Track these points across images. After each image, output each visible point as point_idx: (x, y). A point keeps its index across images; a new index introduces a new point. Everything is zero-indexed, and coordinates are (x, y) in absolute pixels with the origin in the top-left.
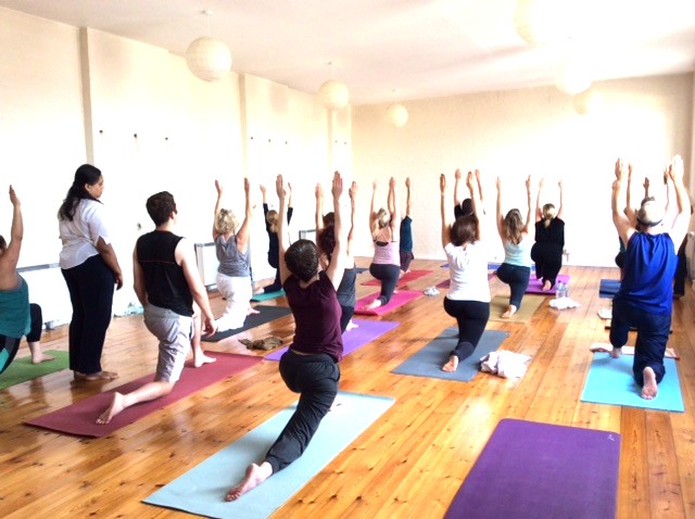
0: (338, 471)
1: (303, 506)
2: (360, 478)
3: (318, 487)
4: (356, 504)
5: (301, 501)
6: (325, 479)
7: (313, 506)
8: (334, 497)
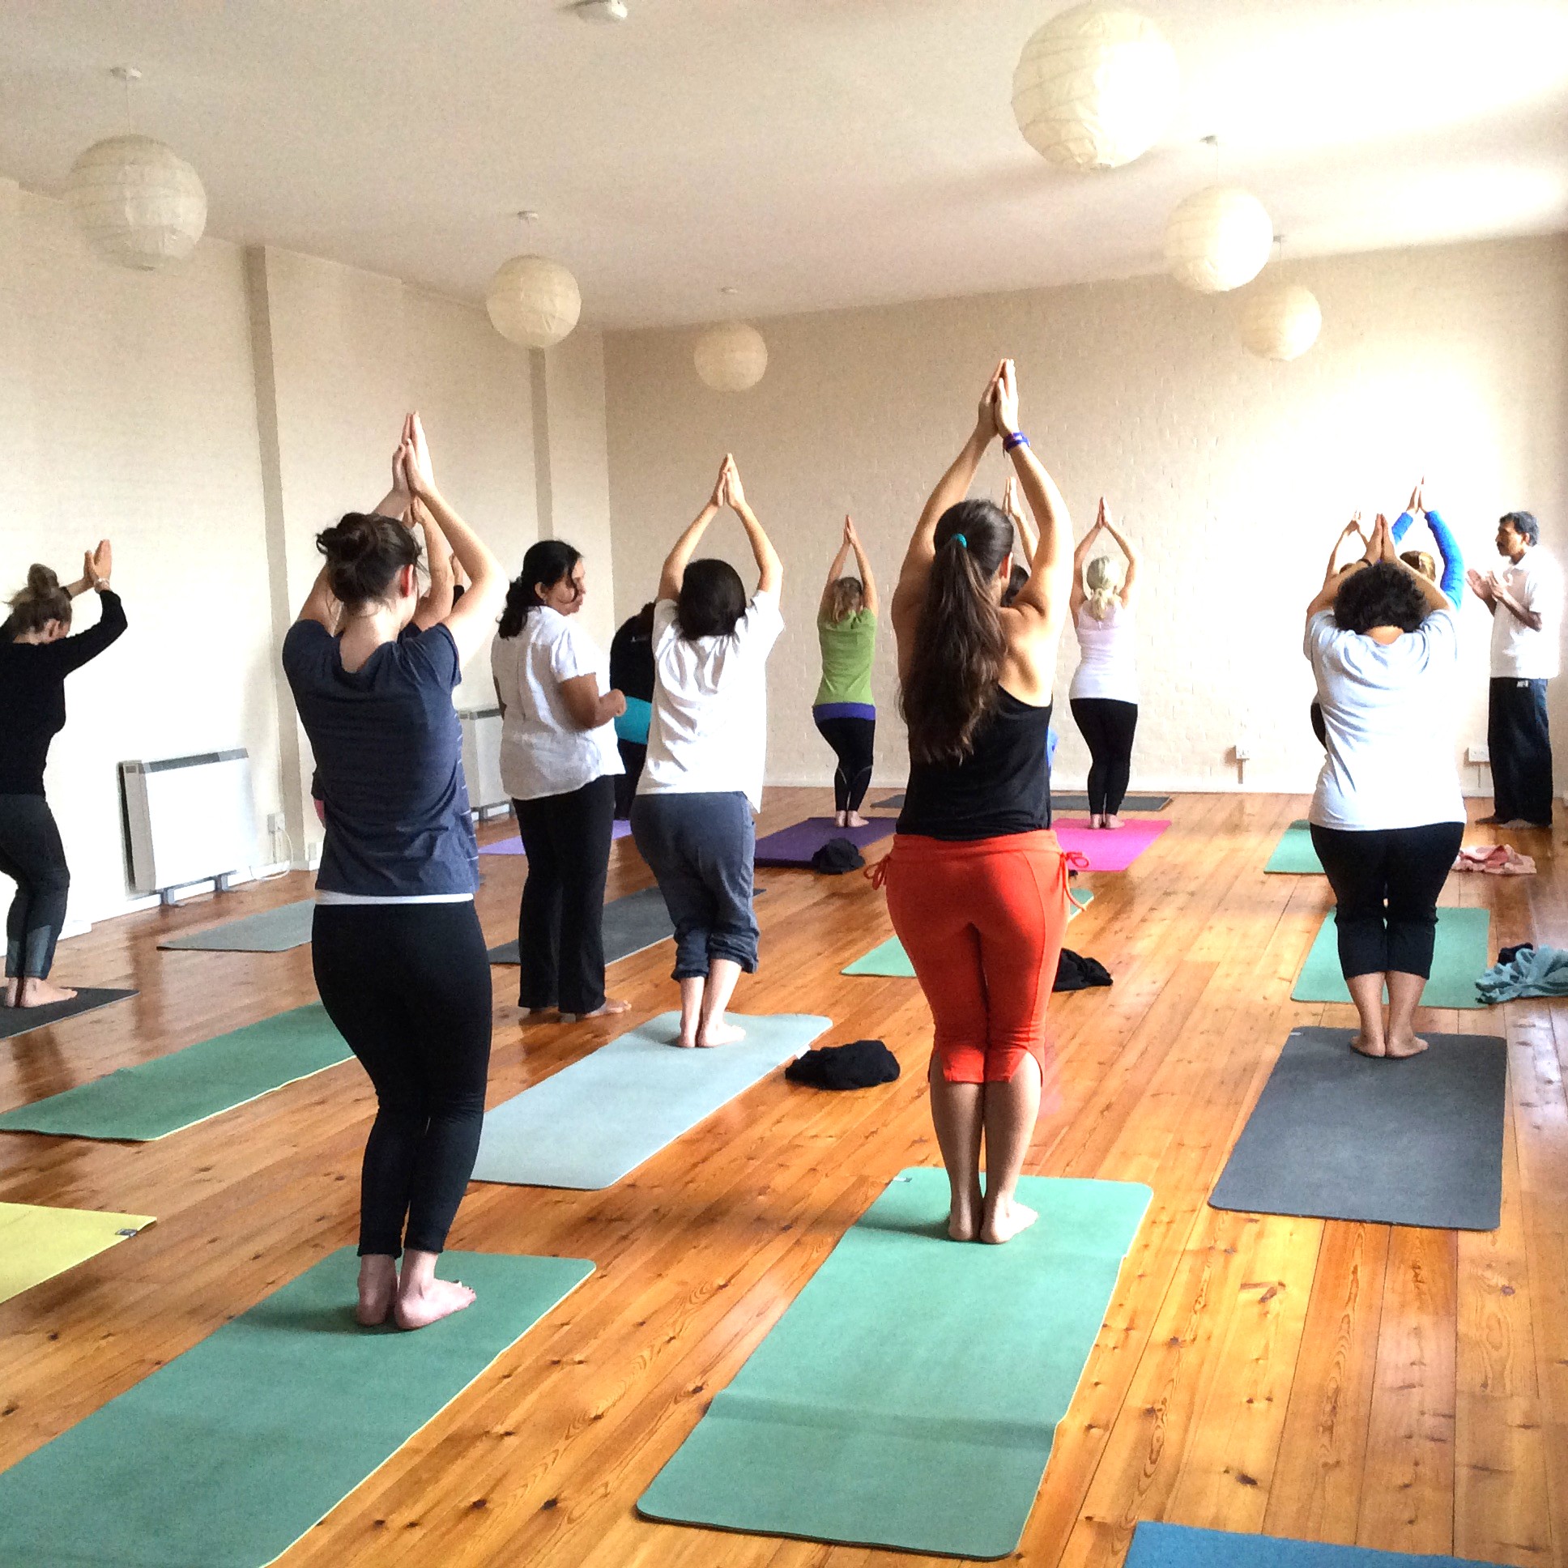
0: (500, 1429)
1: (385, 1538)
2: (561, 1444)
3: (435, 1479)
4: (542, 1519)
5: (380, 1523)
6: (460, 1455)
7: (418, 1533)
8: (479, 1505)
